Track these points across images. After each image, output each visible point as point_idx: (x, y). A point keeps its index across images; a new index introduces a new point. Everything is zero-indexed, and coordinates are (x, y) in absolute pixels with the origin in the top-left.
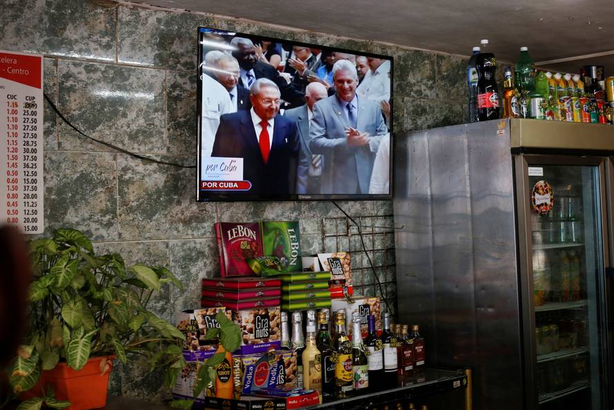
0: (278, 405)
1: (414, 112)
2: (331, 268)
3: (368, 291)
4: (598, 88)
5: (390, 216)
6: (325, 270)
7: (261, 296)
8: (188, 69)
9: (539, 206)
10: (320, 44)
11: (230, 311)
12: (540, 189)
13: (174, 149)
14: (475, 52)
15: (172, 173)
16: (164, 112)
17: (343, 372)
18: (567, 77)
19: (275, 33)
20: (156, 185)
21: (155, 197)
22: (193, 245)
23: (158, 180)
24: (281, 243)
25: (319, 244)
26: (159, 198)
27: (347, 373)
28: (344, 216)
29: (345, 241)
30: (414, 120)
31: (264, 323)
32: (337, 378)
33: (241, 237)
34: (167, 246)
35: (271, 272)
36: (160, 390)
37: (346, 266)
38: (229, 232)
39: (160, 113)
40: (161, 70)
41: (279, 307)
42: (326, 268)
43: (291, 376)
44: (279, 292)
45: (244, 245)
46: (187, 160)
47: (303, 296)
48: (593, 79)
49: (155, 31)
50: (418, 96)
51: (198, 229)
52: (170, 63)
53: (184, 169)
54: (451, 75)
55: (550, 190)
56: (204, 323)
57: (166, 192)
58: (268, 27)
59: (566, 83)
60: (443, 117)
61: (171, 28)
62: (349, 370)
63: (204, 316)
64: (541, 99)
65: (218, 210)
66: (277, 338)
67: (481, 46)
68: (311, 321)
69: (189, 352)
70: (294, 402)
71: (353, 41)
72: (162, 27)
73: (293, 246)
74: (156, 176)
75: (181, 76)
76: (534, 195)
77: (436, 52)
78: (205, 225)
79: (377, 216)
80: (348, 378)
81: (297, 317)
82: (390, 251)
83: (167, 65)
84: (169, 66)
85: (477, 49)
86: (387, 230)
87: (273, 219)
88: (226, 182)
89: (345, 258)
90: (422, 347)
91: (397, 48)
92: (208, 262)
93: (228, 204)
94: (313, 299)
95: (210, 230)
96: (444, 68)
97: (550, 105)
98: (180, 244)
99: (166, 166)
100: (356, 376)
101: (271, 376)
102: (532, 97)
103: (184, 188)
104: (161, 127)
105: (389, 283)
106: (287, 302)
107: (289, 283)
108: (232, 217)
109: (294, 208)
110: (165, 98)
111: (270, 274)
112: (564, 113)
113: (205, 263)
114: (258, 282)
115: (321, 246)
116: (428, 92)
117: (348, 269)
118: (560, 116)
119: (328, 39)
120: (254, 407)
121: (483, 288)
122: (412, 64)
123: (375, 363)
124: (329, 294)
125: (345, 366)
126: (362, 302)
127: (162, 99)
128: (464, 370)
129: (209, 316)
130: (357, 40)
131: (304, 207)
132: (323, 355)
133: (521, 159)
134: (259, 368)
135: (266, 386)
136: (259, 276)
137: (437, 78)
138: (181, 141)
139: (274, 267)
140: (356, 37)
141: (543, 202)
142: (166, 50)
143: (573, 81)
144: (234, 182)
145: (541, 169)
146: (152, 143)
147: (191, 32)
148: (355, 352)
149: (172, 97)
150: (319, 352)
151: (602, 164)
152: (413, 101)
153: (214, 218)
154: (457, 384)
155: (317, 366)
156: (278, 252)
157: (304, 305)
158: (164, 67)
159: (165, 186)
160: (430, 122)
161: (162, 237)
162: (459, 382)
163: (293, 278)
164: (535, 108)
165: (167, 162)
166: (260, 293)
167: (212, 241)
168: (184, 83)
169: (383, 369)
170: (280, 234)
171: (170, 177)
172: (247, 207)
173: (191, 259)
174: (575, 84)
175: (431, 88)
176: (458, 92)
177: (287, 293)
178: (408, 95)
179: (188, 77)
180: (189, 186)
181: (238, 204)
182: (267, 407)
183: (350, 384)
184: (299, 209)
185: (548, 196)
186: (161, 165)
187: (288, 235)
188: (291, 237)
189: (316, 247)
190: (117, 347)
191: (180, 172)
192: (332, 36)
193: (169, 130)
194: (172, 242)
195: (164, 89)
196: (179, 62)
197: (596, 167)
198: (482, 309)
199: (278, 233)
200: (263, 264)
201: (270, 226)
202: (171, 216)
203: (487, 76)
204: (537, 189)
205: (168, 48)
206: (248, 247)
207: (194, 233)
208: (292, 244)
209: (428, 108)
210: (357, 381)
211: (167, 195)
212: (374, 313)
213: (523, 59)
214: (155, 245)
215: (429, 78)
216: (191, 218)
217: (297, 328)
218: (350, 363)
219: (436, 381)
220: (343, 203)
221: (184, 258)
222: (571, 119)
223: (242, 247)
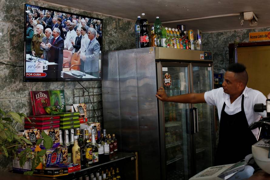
0: (65, 171)
1: (109, 42)
2: (79, 110)
3: (91, 120)
4: (184, 34)
5: (100, 87)
6: (77, 111)
7: (52, 123)
8: (19, 22)
9: (166, 84)
10: (72, 13)
11: (39, 130)
12: (167, 76)
13: (12, 58)
14: (138, 18)
15: (12, 69)
16: (8, 42)
17: (89, 155)
18: (173, 30)
19: (54, 7)
20: (5, 74)
21: (4, 80)
22: (20, 101)
23: (6, 72)
24: (57, 100)
25: (72, 100)
26: (6, 80)
27: (90, 156)
28: (82, 87)
29: (82, 98)
30: (109, 46)
31: (53, 135)
32: (86, 158)
33: (41, 98)
34: (10, 102)
35: (55, 113)
36: (7, 166)
37: (85, 109)
38: (36, 95)
39: (6, 42)
40: (7, 23)
41: (59, 128)
42: (77, 110)
43: (66, 158)
44: (59, 122)
45: (43, 101)
46: (18, 63)
47: (69, 123)
48: (182, 31)
49: (4, 5)
50: (111, 36)
51: (23, 94)
52: (11, 19)
53: (17, 67)
54: (123, 27)
55: (170, 77)
56: (29, 136)
57: (9, 78)
58: (51, 5)
59: (173, 32)
60: (120, 45)
61: (11, 3)
62: (91, 155)
63: (28, 133)
64: (166, 39)
65: (31, 86)
66: (58, 142)
67: (141, 16)
68: (72, 134)
69: (23, 149)
70: (71, 169)
71: (86, 12)
72: (7, 3)
73: (62, 101)
74: (5, 70)
75: (15, 25)
76: (164, 79)
77: (118, 17)
78: (26, 92)
79: (95, 87)
80: (91, 158)
81: (67, 132)
82: (100, 102)
83: (10, 20)
84: (11, 21)
85: (139, 17)
86: (99, 93)
87: (54, 89)
88: (36, 73)
89: (84, 106)
90: (116, 143)
91: (103, 15)
92: (27, 109)
93: (35, 82)
94: (73, 124)
95: (28, 95)
96: (121, 24)
97: (169, 42)
98: (15, 101)
99: (9, 66)
100: (94, 157)
101: (58, 158)
102: (161, 38)
103: (17, 76)
104: (7, 48)
105: (100, 116)
106: (62, 126)
107: (63, 117)
108: (37, 88)
109: (62, 84)
110: (9, 35)
111: (55, 114)
112: (173, 44)
113: (26, 109)
114: (51, 117)
115: (73, 101)
116: (114, 34)
117: (85, 111)
118: (172, 46)
119: (76, 10)
120: (55, 173)
121: (143, 118)
122: (108, 22)
123: (101, 151)
124: (79, 122)
125: (89, 153)
126: (93, 125)
127: (8, 35)
128: (134, 152)
129: (31, 133)
130: (87, 11)
131: (66, 84)
132: (81, 148)
133: (159, 64)
134: (53, 155)
135: (56, 163)
136: (50, 114)
137: (118, 29)
138: (15, 55)
139: (56, 110)
140: (87, 10)
141: (168, 82)
142: (9, 14)
143: (175, 31)
144: (39, 73)
145: (167, 68)
146: (3, 55)
147: (20, 6)
148: (93, 146)
149: (11, 35)
150: (79, 148)
151: (189, 66)
152: (109, 38)
153: (29, 89)
154: (132, 158)
155: (79, 153)
156: (56, 104)
157: (69, 127)
158: (8, 21)
159: (9, 75)
160: (115, 47)
161: (8, 98)
162: (133, 158)
163: (65, 115)
164: (163, 43)
165: (10, 64)
166: (52, 122)
167: (29, 99)
168: (17, 29)
169: (104, 154)
170: (57, 96)
171: (11, 71)
172: (43, 84)
173: (20, 108)
174: (176, 32)
175: (116, 33)
176: (126, 34)
177: (62, 122)
178: (107, 35)
179: (18, 26)
180: (19, 75)
181: (39, 83)
182: (61, 172)
183: (91, 160)
184: (64, 85)
185: (169, 79)
186: (7, 65)
187: (60, 96)
188: (61, 97)
189: (71, 101)
190: (4, 149)
191: (15, 68)
192: (77, 9)
193: (10, 50)
194: (12, 100)
195: (8, 31)
196: (14, 19)
197: (186, 67)
198: (142, 127)
199: (56, 95)
200: (51, 109)
201: (53, 92)
202: (12, 88)
203: (145, 29)
204: (165, 76)
205: (10, 13)
206: (44, 102)
207: (21, 96)
208: (62, 100)
209: (114, 41)
210: (94, 159)
211: (10, 79)
212: (98, 130)
213: (158, 22)
214: (5, 101)
215: (115, 28)
216: (20, 89)
217: (67, 137)
218: (92, 151)
219: (125, 158)
220: (81, 82)
221: (17, 107)
222: (176, 47)
223: (42, 102)
